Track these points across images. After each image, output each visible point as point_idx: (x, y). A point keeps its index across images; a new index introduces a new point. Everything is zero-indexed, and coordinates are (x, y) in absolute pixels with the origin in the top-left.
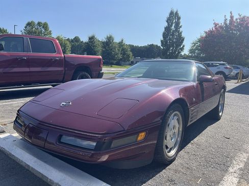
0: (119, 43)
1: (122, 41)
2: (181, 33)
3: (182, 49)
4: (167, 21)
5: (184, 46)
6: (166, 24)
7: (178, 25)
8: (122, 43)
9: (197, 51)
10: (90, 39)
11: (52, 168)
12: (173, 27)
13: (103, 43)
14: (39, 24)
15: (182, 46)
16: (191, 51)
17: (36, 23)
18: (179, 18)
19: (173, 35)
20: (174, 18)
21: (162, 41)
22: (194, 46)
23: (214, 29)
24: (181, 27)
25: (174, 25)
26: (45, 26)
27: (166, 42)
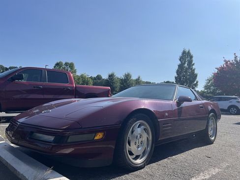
0: (137, 80)
1: (139, 78)
2: (194, 70)
3: (196, 85)
4: (180, 60)
5: (197, 82)
6: (179, 63)
7: (190, 63)
8: (139, 80)
9: (212, 87)
10: (110, 76)
11: (22, 163)
12: (186, 65)
13: (122, 80)
14: (66, 64)
15: (195, 82)
16: (206, 87)
17: (64, 63)
18: (191, 57)
19: (186, 72)
20: (186, 57)
21: (176, 78)
22: (209, 82)
23: (225, 66)
24: (194, 64)
25: (187, 63)
26: (71, 66)
27: (180, 78)
